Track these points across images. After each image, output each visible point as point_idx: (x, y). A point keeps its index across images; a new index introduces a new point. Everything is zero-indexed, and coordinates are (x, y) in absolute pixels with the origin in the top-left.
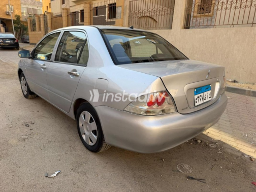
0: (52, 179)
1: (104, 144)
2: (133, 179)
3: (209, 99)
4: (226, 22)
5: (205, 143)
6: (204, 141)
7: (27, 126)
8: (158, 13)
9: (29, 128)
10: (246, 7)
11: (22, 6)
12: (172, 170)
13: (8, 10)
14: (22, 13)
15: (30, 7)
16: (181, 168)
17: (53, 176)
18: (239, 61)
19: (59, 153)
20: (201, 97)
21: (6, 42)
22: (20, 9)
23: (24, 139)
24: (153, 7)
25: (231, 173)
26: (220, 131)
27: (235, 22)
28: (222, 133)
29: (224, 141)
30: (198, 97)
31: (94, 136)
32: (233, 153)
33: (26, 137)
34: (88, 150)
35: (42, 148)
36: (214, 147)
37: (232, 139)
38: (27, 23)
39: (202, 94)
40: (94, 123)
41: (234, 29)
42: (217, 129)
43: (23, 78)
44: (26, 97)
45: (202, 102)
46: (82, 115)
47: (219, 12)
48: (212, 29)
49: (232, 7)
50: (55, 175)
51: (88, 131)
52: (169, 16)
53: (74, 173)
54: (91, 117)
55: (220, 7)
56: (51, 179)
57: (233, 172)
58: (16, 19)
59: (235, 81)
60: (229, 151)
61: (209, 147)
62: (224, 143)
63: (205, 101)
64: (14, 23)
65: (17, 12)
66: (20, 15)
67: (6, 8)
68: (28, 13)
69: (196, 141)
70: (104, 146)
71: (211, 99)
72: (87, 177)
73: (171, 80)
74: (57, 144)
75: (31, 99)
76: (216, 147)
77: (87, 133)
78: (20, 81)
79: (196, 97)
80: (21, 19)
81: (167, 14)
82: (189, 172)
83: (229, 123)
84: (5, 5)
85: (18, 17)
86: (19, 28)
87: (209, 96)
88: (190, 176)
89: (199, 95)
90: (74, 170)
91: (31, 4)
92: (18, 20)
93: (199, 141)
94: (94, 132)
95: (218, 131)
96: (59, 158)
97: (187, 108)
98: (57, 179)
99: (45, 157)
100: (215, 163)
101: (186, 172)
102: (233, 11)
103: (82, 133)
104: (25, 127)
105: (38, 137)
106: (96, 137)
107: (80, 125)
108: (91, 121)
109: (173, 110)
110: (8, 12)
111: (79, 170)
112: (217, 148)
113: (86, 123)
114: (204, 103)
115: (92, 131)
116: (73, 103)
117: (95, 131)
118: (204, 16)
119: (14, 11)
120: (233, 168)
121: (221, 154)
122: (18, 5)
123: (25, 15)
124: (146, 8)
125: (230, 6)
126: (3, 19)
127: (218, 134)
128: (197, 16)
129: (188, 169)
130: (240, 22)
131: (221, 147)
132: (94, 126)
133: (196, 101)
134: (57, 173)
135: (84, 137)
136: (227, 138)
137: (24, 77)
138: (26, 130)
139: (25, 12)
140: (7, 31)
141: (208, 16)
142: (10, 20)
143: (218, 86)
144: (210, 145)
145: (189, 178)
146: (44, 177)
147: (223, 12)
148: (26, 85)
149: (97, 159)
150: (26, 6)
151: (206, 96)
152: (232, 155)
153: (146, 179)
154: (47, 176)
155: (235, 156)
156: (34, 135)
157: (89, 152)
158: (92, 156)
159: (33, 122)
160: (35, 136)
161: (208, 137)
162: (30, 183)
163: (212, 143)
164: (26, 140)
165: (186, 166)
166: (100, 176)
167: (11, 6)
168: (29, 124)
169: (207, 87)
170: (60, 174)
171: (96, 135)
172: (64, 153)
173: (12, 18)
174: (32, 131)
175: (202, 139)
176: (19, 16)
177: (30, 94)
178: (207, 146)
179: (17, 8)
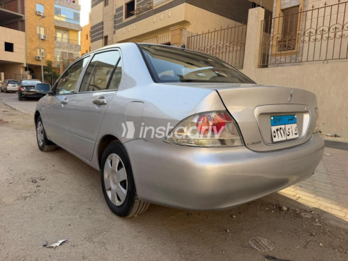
0: (52, 250)
1: (136, 201)
2: (178, 256)
3: (295, 136)
4: (317, 57)
5: (295, 211)
6: (293, 208)
7: (34, 181)
8: (224, 50)
9: (37, 184)
10: (342, 37)
11: (56, 50)
12: (242, 246)
13: (38, 55)
14: (56, 58)
15: (65, 51)
16: (256, 242)
17: (54, 245)
18: (340, 108)
19: (71, 217)
20: (282, 131)
21: (31, 90)
22: (53, 54)
23: (25, 198)
24: (219, 43)
25: (338, 254)
26: (317, 196)
27: (329, 57)
28: (320, 198)
29: (324, 209)
30: (277, 130)
31: (123, 190)
32: (340, 226)
33: (28, 195)
34: (114, 214)
35: (48, 209)
36: (308, 216)
37: (338, 208)
38: (59, 69)
39: (283, 127)
40: (123, 170)
41: (328, 66)
42: (313, 193)
43: (40, 123)
44: (41, 149)
45: (284, 138)
46: (108, 161)
47: (306, 45)
48: (297, 67)
49: (324, 37)
50: (58, 244)
51: (115, 183)
52: (238, 53)
53: (88, 243)
54: (120, 162)
55: (307, 39)
56: (50, 250)
57: (341, 252)
58: (46, 65)
59: (336, 136)
60: (333, 222)
61: (301, 217)
62: (325, 212)
63: (288, 138)
64: (44, 70)
65: (49, 57)
66: (53, 60)
67: (37, 52)
68: (62, 58)
69: (280, 208)
70: (136, 205)
71: (297, 136)
72: (106, 249)
73: (233, 97)
74: (70, 205)
75: (47, 151)
76: (312, 217)
77: (113, 187)
78: (37, 127)
79: (274, 128)
80: (54, 65)
81: (237, 50)
82: (269, 249)
83: (331, 186)
84: (35, 49)
85: (49, 63)
86: (50, 76)
87: (294, 132)
88: (271, 254)
89: (278, 127)
90: (89, 239)
91: (67, 48)
92: (49, 67)
93: (285, 209)
94: (123, 183)
95: (313, 196)
96: (70, 222)
97: (259, 142)
98: (59, 251)
99: (49, 220)
100: (311, 238)
101: (264, 249)
102: (325, 43)
103: (107, 188)
104: (31, 183)
105: (46, 196)
106: (125, 192)
107: (106, 176)
108: (120, 166)
109: (238, 143)
110: (39, 57)
111: (96, 240)
112: (313, 219)
113: (113, 171)
114: (287, 140)
115: (121, 183)
116: (97, 143)
117: (125, 181)
118: (286, 54)
119: (46, 55)
120: (342, 248)
121: (320, 227)
122: (51, 48)
123: (58, 60)
124: (209, 45)
125: (320, 36)
126: (32, 65)
127: (314, 200)
128: (276, 55)
129: (266, 245)
130: (336, 56)
131: (320, 218)
132: (123, 174)
133: (273, 134)
134: (61, 242)
135: (109, 194)
136: (329, 205)
137: (42, 122)
138: (31, 187)
139: (58, 56)
140: (34, 78)
141: (291, 54)
142: (40, 67)
143: (307, 118)
144: (302, 214)
145: (268, 257)
146: (41, 247)
147: (312, 44)
148: (43, 132)
149: (125, 226)
150: (61, 50)
151: (290, 131)
152: (338, 228)
153: (198, 256)
154: (45, 246)
155: (343, 230)
156: (41, 192)
157: (115, 217)
158: (118, 222)
159: (43, 178)
160: (42, 194)
161: (299, 204)
162: (17, 254)
163: (305, 211)
164: (28, 199)
165: (264, 241)
166: (127, 249)
167: (42, 50)
168: (37, 180)
169: (290, 118)
170: (65, 244)
171: (125, 189)
172: (78, 216)
173: (43, 64)
174: (38, 188)
175: (289, 206)
176: (51, 62)
177: (47, 144)
178: (297, 215)
179: (49, 53)
